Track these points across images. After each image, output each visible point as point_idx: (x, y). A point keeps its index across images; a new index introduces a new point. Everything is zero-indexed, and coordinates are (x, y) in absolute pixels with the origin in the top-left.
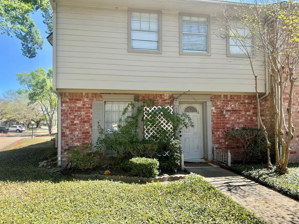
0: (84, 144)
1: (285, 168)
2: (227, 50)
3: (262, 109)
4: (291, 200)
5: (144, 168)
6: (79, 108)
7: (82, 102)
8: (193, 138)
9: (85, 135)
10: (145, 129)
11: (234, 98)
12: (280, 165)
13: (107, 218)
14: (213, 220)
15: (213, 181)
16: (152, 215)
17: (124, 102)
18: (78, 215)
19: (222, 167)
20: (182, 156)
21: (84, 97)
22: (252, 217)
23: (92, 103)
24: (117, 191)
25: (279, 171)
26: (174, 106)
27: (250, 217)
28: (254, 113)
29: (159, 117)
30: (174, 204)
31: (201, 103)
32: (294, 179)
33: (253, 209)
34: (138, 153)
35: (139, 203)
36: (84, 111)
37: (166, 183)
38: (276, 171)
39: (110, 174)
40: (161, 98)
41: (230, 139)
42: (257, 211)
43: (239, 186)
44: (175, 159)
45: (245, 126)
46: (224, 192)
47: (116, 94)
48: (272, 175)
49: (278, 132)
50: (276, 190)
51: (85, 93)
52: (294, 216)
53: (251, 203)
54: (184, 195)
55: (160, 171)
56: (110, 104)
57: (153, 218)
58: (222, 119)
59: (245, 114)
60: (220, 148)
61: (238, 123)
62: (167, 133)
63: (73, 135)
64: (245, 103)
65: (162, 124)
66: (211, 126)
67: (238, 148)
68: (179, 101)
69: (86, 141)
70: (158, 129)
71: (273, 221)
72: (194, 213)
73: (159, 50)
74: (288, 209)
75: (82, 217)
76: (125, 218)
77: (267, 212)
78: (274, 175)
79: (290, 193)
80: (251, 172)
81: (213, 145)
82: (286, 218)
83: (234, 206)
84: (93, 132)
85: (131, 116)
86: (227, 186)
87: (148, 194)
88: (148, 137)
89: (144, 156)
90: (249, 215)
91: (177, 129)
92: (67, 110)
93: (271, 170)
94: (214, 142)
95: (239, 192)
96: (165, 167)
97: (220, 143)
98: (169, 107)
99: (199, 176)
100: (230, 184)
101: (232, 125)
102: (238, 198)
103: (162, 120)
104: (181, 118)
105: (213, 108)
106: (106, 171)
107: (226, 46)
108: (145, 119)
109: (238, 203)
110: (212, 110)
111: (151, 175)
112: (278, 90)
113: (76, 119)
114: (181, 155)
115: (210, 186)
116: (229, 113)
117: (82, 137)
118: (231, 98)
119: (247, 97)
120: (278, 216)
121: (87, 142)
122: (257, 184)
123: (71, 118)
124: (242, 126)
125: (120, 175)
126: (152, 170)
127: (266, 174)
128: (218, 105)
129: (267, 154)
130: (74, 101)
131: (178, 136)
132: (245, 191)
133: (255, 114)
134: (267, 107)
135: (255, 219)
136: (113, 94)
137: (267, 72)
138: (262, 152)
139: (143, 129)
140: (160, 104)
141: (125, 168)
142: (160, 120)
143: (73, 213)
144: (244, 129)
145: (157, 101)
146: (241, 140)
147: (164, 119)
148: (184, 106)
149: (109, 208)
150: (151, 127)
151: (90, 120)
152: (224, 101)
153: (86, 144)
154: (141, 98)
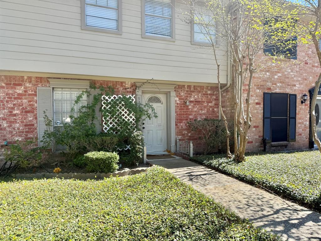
0: (27, 139)
1: (243, 157)
2: (191, 37)
3: (223, 100)
4: (246, 186)
5: (101, 163)
6: (19, 94)
7: (23, 87)
8: (157, 130)
9: (28, 128)
10: (104, 121)
11: (197, 89)
12: (238, 154)
13: (54, 219)
14: (173, 209)
15: (176, 171)
16: (109, 210)
17: (78, 88)
18: (18, 219)
19: (184, 158)
20: (145, 148)
21: (26, 82)
22: (211, 203)
23: (36, 89)
24: (69, 188)
25: (237, 160)
26: (136, 95)
27: (209, 203)
28: (215, 104)
29: (119, 108)
30: (134, 197)
31: (165, 94)
32: (250, 166)
33: (213, 196)
34: (95, 148)
35: (95, 199)
36: (26, 99)
37: (126, 177)
38: (234, 160)
39: (61, 172)
40: (122, 86)
41: (192, 130)
42: (216, 197)
43: (200, 175)
44: (137, 152)
45: (207, 117)
46: (186, 181)
47: (66, 79)
48: (231, 163)
49: (237, 122)
50: (234, 177)
51: (27, 77)
52: (249, 199)
53: (211, 190)
54: (145, 187)
55: (121, 165)
56: (59, 91)
57: (110, 213)
58: (185, 110)
59: (207, 105)
60: (183, 140)
61: (200, 114)
62: (129, 125)
63: (13, 128)
64: (207, 94)
65: (123, 115)
66: (175, 117)
67: (200, 139)
68: (142, 91)
69: (30, 136)
70: (118, 120)
71: (230, 205)
72: (154, 204)
73: (118, 31)
74: (244, 193)
75: (23, 220)
76: (77, 216)
77: (225, 198)
78: (233, 163)
79: (247, 179)
80: (211, 161)
81: (176, 137)
82: (242, 202)
83: (195, 194)
84: (38, 124)
85: (86, 106)
86: (189, 175)
87: (106, 190)
88: (107, 130)
89: (102, 150)
90: (209, 201)
91: (140, 121)
92: (3, 98)
93: (230, 159)
94: (177, 134)
95: (200, 181)
96: (127, 161)
97: (183, 135)
98: (131, 96)
99: (161, 167)
100: (192, 173)
101: (195, 116)
102: (199, 187)
103: (123, 110)
104: (144, 108)
105: (177, 98)
106: (56, 169)
107: (190, 32)
108: (103, 109)
109: (199, 191)
110: (176, 101)
111: (110, 169)
112: (239, 81)
113: (15, 109)
114: (143, 148)
115: (171, 177)
116: (192, 104)
117: (24, 131)
118: (194, 89)
119: (209, 88)
120: (235, 201)
121: (32, 136)
122: (217, 172)
123: (9, 108)
124: (205, 117)
125: (73, 172)
126: (111, 164)
127: (225, 163)
128: (181, 96)
129: (227, 144)
130: (12, 85)
131: (140, 127)
132: (206, 180)
133: (217, 105)
134: (228, 98)
135: (214, 205)
136: (63, 78)
137: (229, 62)
138: (222, 143)
139: (101, 120)
140: (121, 92)
141: (80, 164)
142: (120, 110)
143: (10, 216)
144: (205, 120)
145: (118, 89)
146: (203, 131)
147: (125, 109)
148: (147, 96)
149: (58, 207)
150: (110, 118)
151: (35, 109)
152: (187, 91)
153: (30, 138)
154: (97, 85)
